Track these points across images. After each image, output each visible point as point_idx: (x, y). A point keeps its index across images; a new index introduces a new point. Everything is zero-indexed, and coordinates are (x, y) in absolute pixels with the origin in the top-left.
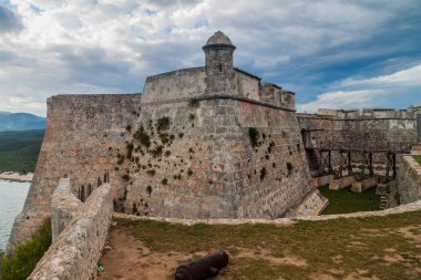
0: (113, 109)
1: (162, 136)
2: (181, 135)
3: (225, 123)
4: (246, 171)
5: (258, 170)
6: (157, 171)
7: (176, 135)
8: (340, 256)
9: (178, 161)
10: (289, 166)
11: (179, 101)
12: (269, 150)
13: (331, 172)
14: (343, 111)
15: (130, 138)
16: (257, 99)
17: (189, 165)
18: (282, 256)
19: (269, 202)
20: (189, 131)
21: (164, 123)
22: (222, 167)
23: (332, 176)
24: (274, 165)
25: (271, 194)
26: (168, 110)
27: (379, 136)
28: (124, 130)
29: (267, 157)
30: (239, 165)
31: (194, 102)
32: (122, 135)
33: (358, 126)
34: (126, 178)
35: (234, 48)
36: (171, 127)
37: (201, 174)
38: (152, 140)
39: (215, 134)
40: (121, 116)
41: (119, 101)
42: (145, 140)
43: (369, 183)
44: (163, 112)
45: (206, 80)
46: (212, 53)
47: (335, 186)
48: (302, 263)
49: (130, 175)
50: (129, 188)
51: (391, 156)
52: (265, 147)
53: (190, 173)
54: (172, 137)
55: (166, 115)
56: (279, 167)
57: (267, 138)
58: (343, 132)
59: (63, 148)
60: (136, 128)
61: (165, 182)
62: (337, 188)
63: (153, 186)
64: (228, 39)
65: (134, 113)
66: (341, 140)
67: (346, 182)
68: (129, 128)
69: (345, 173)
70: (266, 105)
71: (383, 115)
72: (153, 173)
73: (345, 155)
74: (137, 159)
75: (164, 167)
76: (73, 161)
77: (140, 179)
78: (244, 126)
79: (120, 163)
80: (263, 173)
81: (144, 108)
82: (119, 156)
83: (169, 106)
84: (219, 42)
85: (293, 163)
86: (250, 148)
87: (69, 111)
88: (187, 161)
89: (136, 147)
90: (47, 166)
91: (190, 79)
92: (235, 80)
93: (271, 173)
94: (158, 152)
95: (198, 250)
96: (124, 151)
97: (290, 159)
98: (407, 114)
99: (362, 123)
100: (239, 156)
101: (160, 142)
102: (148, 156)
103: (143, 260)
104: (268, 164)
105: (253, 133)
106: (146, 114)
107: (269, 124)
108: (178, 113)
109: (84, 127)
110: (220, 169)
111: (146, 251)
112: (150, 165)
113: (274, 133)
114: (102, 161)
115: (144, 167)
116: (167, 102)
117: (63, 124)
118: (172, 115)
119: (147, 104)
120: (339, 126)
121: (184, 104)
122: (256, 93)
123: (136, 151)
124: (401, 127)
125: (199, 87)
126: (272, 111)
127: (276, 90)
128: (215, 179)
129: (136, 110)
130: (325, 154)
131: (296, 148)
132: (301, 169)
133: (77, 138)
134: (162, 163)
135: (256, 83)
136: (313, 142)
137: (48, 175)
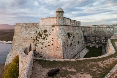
0: (32, 27)
1: (45, 34)
2: (50, 35)
3: (61, 32)
4: (66, 44)
5: (70, 44)
6: (44, 43)
7: (49, 35)
8: (83, 69)
9: (49, 41)
10: (78, 42)
11: (49, 25)
12: (73, 38)
13: (90, 42)
14: (94, 25)
15: (36, 35)
16: (70, 25)
17: (52, 43)
18: (71, 69)
19: (72, 52)
20: (52, 34)
21: (45, 31)
22: (60, 43)
23: (90, 43)
24: (74, 42)
25: (73, 50)
26: (46, 28)
27: (104, 32)
28: (35, 33)
29: (72, 40)
30: (65, 43)
31: (53, 26)
32: (35, 34)
33: (98, 29)
34: (36, 45)
35: (64, 12)
36: (47, 32)
37: (55, 45)
38: (42, 36)
39: (59, 35)
40: (34, 29)
41: (34, 25)
42: (41, 35)
43: (100, 45)
44: (45, 28)
45: (56, 20)
46: (58, 13)
47: (91, 46)
48: (75, 71)
49: (37, 44)
50: (37, 48)
51: (106, 38)
52: (72, 37)
53: (52, 45)
54: (48, 35)
55: (46, 29)
56: (76, 42)
57: (73, 35)
58: (94, 31)
59: (19, 37)
60: (38, 32)
61: (46, 47)
62: (91, 47)
63: (43, 47)
64: (62, 10)
65: (38, 28)
66: (93, 33)
67: (94, 45)
68: (36, 32)
69: (94, 42)
70: (73, 26)
71: (105, 26)
72: (43, 44)
73: (94, 38)
74: (39, 40)
75: (46, 43)
76: (22, 41)
77: (39, 46)
78: (66, 32)
79: (34, 41)
80: (71, 44)
81: (40, 27)
82: (34, 39)
83: (47, 27)
84: (60, 10)
85: (79, 41)
86: (68, 38)
87: (20, 27)
88: (51, 41)
89: (38, 37)
90: (15, 42)
91: (52, 20)
92: (64, 20)
93: (73, 44)
94: (44, 39)
95: (53, 67)
96: (35, 38)
97: (79, 40)
98: (112, 26)
99: (99, 29)
100: (65, 40)
101: (44, 36)
102: (41, 40)
103: (41, 70)
104: (73, 42)
105: (69, 34)
106: (41, 28)
107: (73, 31)
108: (49, 29)
109: (24, 32)
110: (60, 44)
111: (42, 68)
112: (42, 42)
113: (74, 33)
114: (29, 41)
115: (40, 43)
116: (46, 26)
117: (19, 31)
118: (48, 29)
119: (41, 26)
120: (93, 30)
121: (51, 26)
122: (70, 23)
123: (38, 38)
124: (110, 30)
125: (55, 22)
126: (74, 27)
127: (75, 22)
128: (58, 47)
129: (38, 27)
130: (89, 38)
131: (80, 37)
132: (82, 42)
133: (23, 35)
134: (45, 42)
135: (70, 20)
136: (86, 34)
137: (15, 44)
